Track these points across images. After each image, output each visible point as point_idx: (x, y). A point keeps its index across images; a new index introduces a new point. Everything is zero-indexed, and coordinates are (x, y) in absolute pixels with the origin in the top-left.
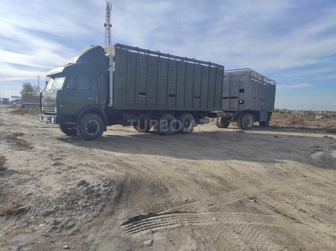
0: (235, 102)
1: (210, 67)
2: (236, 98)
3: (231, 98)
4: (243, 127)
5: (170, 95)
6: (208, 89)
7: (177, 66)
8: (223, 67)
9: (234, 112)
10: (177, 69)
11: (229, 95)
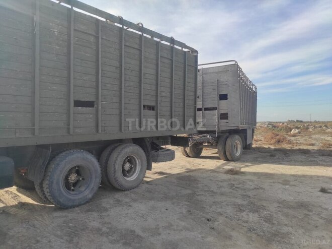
0: (213, 115)
1: (172, 48)
2: (214, 109)
3: (206, 109)
4: (229, 157)
5: (78, 104)
6: (171, 93)
7: (97, 32)
8: (196, 52)
9: (211, 132)
10: (97, 38)
11: (203, 104)
